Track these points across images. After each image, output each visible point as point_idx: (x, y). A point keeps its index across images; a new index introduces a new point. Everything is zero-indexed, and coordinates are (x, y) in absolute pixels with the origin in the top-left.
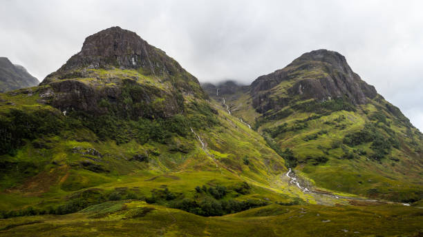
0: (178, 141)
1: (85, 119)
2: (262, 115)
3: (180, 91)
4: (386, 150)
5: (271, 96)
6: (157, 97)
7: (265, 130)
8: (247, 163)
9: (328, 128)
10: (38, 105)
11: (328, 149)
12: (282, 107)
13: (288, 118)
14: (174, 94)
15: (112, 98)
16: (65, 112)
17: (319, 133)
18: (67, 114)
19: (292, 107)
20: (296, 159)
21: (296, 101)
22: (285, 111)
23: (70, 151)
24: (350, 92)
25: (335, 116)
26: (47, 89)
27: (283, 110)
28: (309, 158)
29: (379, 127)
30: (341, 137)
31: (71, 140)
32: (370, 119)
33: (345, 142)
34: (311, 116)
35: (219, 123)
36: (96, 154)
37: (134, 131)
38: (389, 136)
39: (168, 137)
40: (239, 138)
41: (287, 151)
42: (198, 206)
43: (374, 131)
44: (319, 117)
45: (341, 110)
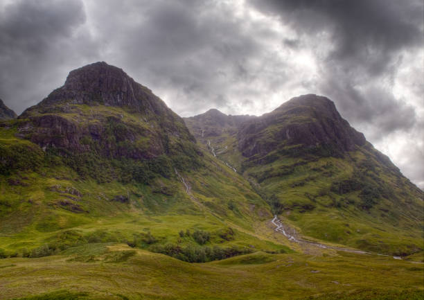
0: (161, 182)
1: (66, 156)
2: (248, 159)
3: (165, 131)
4: (375, 200)
5: (258, 140)
6: (141, 137)
7: (251, 175)
8: (231, 208)
9: (315, 174)
10: (15, 139)
11: (316, 197)
12: (269, 152)
13: (275, 162)
14: (159, 134)
15: (95, 135)
16: (44, 148)
17: (306, 180)
18: (47, 150)
19: (279, 152)
20: (282, 206)
21: (284, 146)
22: (272, 155)
23: (48, 189)
24: (339, 138)
25: (322, 162)
26: (26, 123)
27: (269, 154)
28: (295, 205)
29: (368, 175)
30: (328, 185)
31: (50, 177)
32: (359, 167)
33: (333, 189)
34: (298, 161)
35: (204, 166)
36: (76, 193)
37: (116, 171)
38: (378, 185)
39: (151, 178)
40: (224, 182)
41: (273, 197)
42: (180, 251)
43: (362, 179)
44: (306, 163)
45: (328, 156)
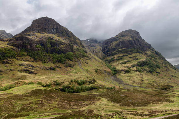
0: (69, 62)
1: (29, 52)
2: (105, 54)
3: (72, 44)
4: (155, 69)
5: (109, 47)
6: (61, 45)
7: (106, 60)
9: (131, 59)
11: (130, 67)
12: (113, 51)
13: (115, 55)
14: (69, 44)
15: (42, 45)
16: (19, 49)
17: (127, 61)
19: (117, 51)
20: (117, 71)
21: (119, 49)
23: (20, 65)
24: (141, 46)
25: (134, 55)
28: (122, 71)
29: (152, 60)
30: (136, 63)
31: (21, 60)
32: (148, 57)
34: (124, 55)
35: (87, 56)
37: (51, 58)
38: (156, 64)
39: (65, 61)
41: (114, 68)
42: (70, 88)
44: (127, 55)
45: (136, 53)
